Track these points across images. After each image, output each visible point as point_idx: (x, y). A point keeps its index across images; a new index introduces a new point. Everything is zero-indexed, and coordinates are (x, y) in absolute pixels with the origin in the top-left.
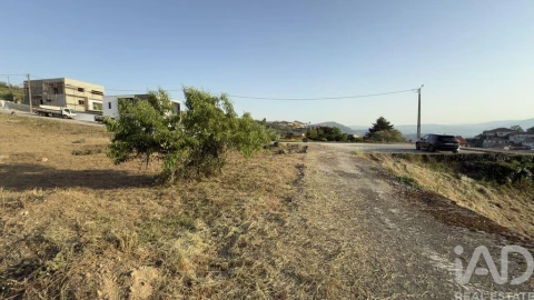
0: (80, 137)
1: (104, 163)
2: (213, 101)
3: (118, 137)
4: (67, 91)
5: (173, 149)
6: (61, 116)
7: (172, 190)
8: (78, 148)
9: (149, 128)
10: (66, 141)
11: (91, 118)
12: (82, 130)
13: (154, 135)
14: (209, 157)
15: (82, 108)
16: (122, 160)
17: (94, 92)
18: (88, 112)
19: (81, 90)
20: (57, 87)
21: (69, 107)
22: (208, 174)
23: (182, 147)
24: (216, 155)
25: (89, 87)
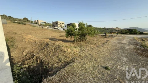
0: (61, 33)
1: (65, 38)
2: (84, 25)
3: (67, 33)
4: (58, 24)
5: (76, 35)
6: (57, 29)
7: (75, 43)
8: (60, 35)
9: (72, 31)
10: (58, 34)
11: (62, 29)
12: (61, 32)
13: (72, 32)
14: (83, 37)
15: (61, 27)
16: (67, 37)
17: (63, 23)
18: (62, 28)
19: (60, 23)
20: (57, 23)
21: (59, 27)
22: (83, 41)
23: (77, 35)
24: (84, 37)
25: (62, 22)
